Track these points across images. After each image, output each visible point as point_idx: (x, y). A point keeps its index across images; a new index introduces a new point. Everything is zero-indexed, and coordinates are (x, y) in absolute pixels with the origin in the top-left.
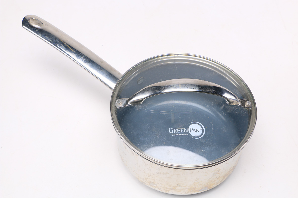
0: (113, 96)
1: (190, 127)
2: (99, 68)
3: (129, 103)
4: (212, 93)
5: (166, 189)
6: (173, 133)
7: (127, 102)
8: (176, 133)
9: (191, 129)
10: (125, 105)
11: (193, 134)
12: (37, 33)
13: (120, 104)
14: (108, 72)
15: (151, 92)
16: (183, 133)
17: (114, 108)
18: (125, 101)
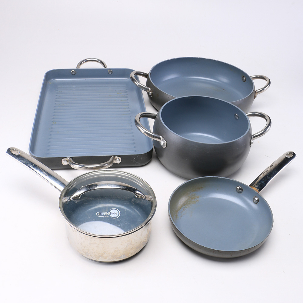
0: (61, 195)
1: (110, 212)
2: (54, 180)
3: (71, 199)
4: (124, 189)
5: (96, 257)
6: (99, 216)
7: (70, 198)
8: (101, 215)
9: (111, 213)
10: (68, 200)
11: (112, 215)
12: (15, 158)
13: (65, 200)
14: (61, 182)
15: (85, 190)
16: (105, 215)
17: (61, 203)
18: (69, 198)
